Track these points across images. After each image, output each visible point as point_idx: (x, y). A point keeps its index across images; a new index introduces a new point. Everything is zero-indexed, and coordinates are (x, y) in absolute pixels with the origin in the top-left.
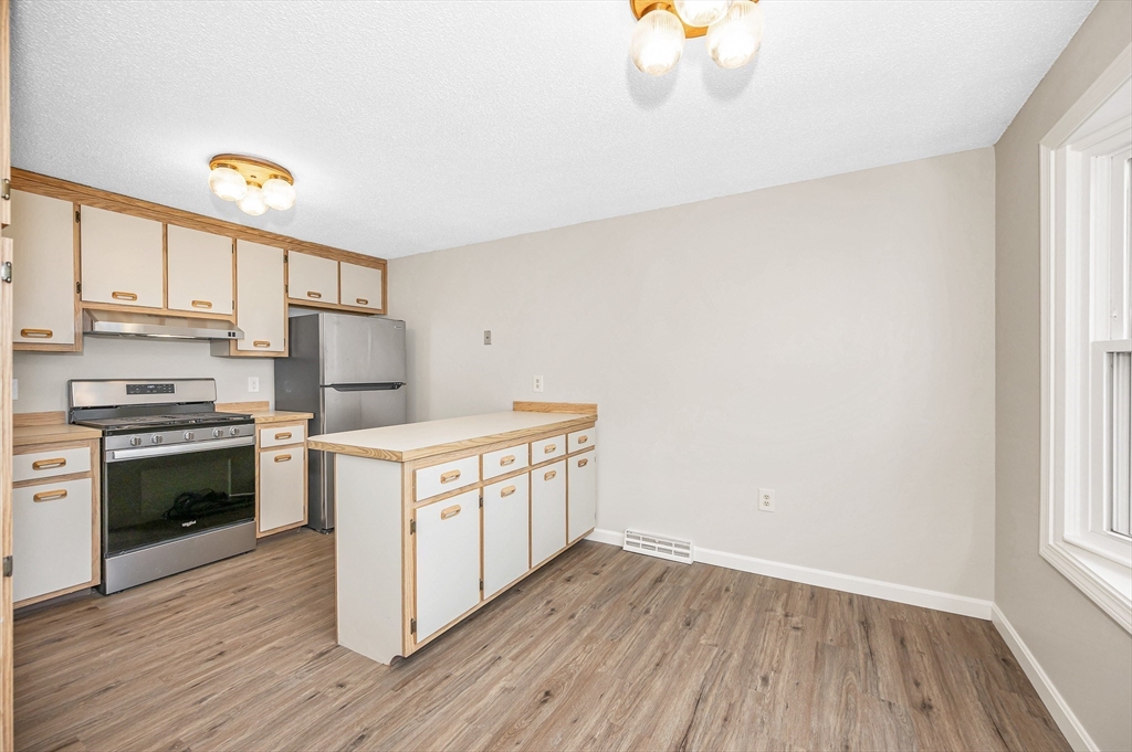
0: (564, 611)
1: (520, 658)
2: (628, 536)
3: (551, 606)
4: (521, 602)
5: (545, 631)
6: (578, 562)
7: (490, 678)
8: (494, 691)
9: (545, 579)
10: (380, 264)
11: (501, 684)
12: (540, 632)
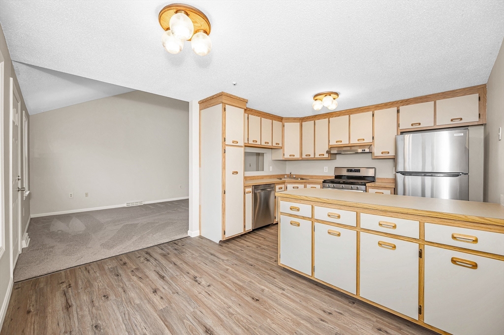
1: (283, 296)
3: (335, 313)
10: (481, 89)
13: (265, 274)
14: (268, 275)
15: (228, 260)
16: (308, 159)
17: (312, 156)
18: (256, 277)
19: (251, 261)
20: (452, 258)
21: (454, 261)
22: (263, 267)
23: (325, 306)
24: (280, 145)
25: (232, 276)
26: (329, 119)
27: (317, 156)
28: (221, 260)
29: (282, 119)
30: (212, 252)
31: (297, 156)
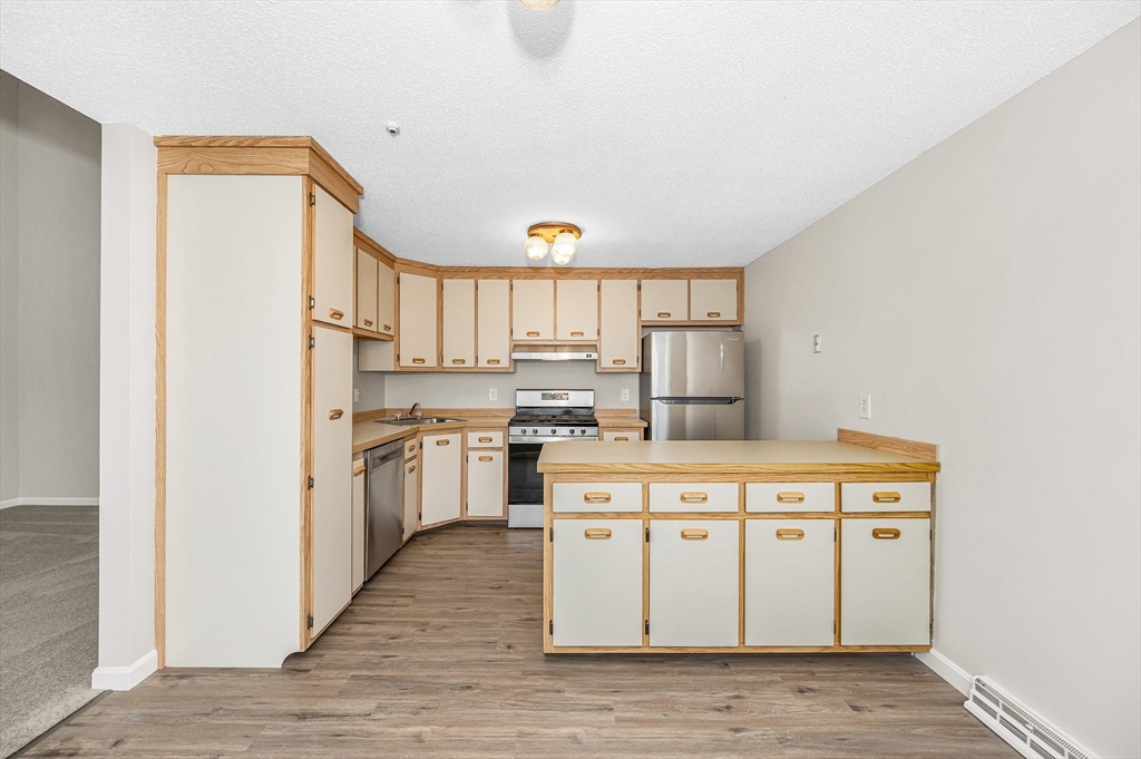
0: (739, 718)
1: (624, 724)
2: (978, 688)
3: (732, 703)
4: (710, 678)
5: (686, 721)
6: (853, 679)
7: (579, 718)
8: (565, 731)
9: (775, 672)
10: (737, 273)
11: (579, 730)
12: (679, 717)
13: (526, 693)
14: (538, 691)
15: (380, 708)
16: (460, 371)
17: (470, 363)
18: (518, 715)
19: (457, 676)
20: (874, 530)
21: (876, 534)
22: (499, 677)
23: (706, 698)
24: (391, 332)
25: (457, 749)
26: (511, 281)
27: (483, 363)
28: (359, 721)
29: (394, 262)
30: (296, 707)
31: (431, 362)
